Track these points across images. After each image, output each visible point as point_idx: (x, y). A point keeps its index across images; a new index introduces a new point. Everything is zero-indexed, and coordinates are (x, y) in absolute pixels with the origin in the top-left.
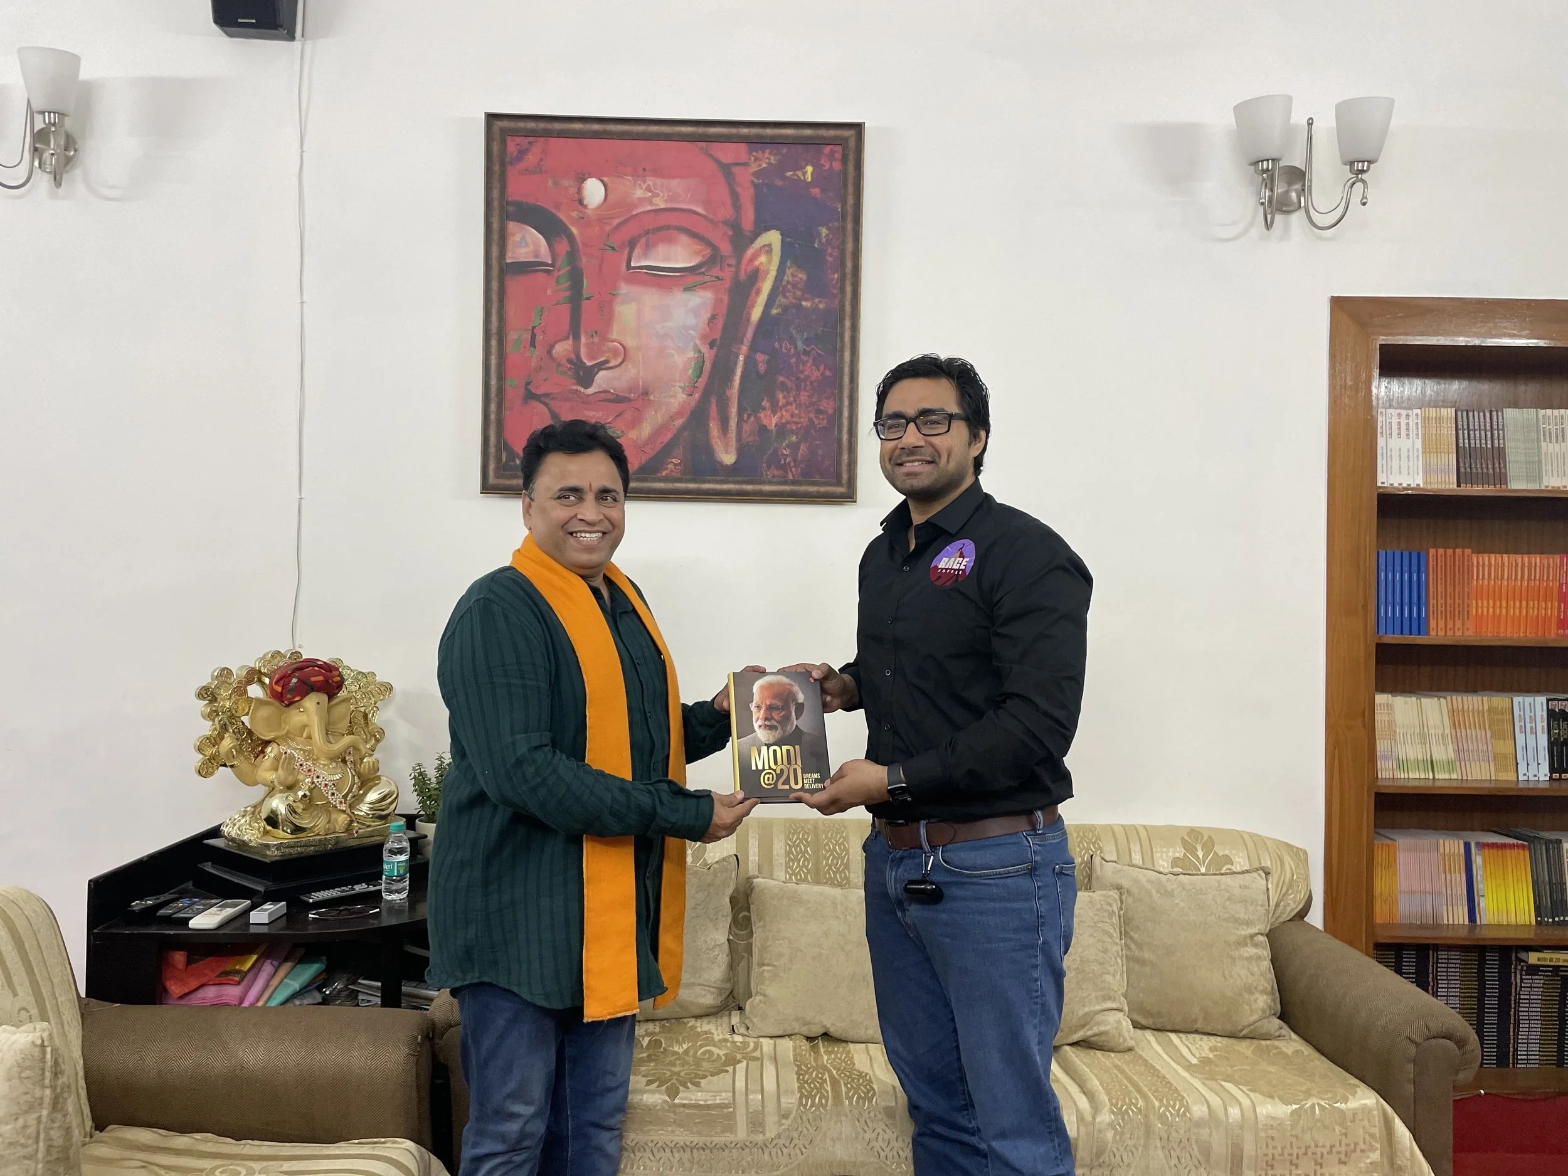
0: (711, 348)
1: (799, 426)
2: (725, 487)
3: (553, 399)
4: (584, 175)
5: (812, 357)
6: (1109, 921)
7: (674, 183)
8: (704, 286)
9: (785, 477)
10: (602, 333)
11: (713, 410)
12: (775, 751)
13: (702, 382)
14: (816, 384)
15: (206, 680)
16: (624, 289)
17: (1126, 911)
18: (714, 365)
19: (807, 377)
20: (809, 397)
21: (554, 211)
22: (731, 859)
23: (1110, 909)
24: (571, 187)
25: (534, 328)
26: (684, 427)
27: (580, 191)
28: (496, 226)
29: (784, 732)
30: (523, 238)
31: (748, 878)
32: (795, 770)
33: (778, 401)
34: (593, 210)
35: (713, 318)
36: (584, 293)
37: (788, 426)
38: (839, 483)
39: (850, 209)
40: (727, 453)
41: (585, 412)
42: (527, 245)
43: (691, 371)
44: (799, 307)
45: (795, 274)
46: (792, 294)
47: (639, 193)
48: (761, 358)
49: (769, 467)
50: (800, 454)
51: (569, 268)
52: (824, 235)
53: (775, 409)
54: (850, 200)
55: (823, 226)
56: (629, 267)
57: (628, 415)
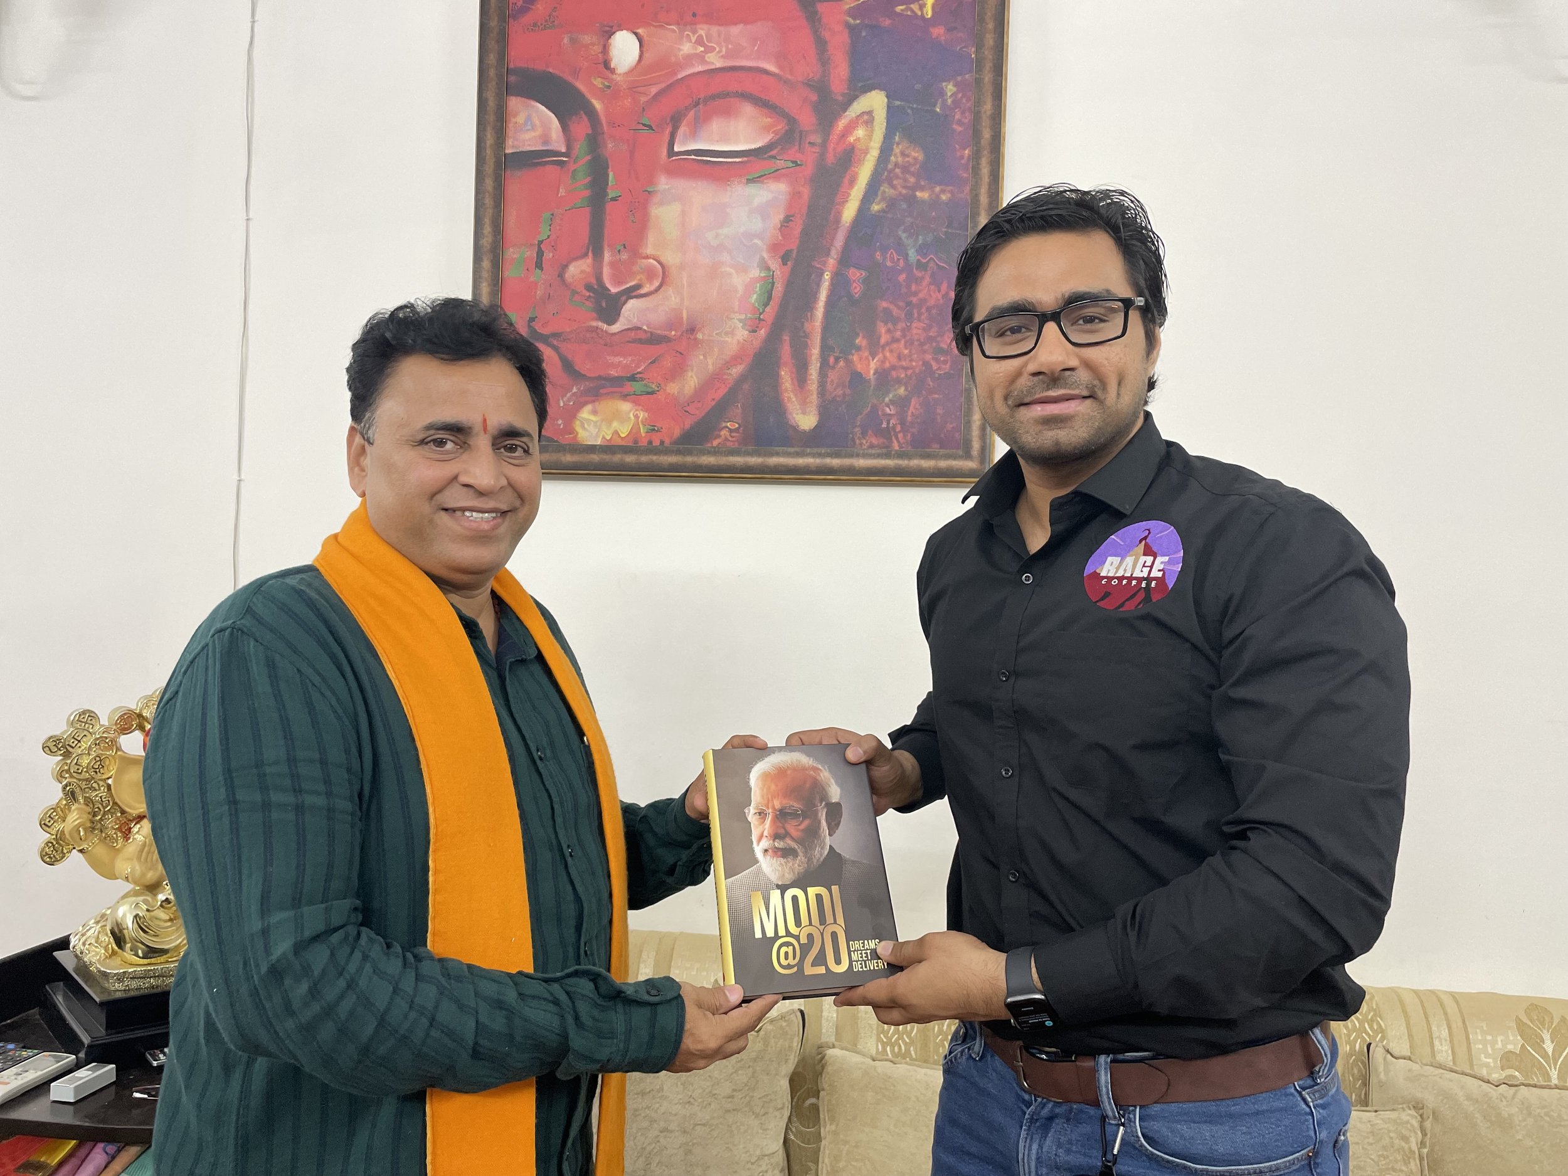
0: (784, 263)
1: (909, 372)
2: (801, 461)
3: (564, 340)
4: (612, 27)
5: (929, 272)
6: (1404, 1168)
7: (735, 30)
8: (776, 175)
9: (887, 447)
10: (633, 246)
11: (786, 351)
12: (795, 899)
13: (770, 312)
14: (934, 311)
15: (59, 727)
16: (664, 183)
17: (1431, 1151)
18: (789, 285)
19: (923, 301)
20: (924, 329)
21: (570, 79)
22: (793, 1017)
23: (1406, 1146)
24: (593, 44)
25: (541, 242)
26: (742, 378)
27: (605, 49)
28: (491, 104)
29: (810, 860)
30: (529, 118)
31: (820, 1047)
32: (834, 935)
33: (879, 338)
34: (627, 74)
35: (788, 219)
36: (609, 191)
37: (894, 373)
38: (968, 456)
39: (988, 54)
40: (804, 413)
41: (608, 358)
42: (534, 128)
43: (755, 296)
44: (911, 200)
45: (907, 152)
46: (901, 181)
47: (686, 48)
48: (855, 275)
49: (864, 434)
50: (910, 413)
51: (589, 157)
52: (949, 94)
53: (874, 348)
54: (990, 40)
55: (949, 81)
56: (671, 152)
57: (668, 362)
